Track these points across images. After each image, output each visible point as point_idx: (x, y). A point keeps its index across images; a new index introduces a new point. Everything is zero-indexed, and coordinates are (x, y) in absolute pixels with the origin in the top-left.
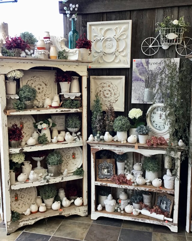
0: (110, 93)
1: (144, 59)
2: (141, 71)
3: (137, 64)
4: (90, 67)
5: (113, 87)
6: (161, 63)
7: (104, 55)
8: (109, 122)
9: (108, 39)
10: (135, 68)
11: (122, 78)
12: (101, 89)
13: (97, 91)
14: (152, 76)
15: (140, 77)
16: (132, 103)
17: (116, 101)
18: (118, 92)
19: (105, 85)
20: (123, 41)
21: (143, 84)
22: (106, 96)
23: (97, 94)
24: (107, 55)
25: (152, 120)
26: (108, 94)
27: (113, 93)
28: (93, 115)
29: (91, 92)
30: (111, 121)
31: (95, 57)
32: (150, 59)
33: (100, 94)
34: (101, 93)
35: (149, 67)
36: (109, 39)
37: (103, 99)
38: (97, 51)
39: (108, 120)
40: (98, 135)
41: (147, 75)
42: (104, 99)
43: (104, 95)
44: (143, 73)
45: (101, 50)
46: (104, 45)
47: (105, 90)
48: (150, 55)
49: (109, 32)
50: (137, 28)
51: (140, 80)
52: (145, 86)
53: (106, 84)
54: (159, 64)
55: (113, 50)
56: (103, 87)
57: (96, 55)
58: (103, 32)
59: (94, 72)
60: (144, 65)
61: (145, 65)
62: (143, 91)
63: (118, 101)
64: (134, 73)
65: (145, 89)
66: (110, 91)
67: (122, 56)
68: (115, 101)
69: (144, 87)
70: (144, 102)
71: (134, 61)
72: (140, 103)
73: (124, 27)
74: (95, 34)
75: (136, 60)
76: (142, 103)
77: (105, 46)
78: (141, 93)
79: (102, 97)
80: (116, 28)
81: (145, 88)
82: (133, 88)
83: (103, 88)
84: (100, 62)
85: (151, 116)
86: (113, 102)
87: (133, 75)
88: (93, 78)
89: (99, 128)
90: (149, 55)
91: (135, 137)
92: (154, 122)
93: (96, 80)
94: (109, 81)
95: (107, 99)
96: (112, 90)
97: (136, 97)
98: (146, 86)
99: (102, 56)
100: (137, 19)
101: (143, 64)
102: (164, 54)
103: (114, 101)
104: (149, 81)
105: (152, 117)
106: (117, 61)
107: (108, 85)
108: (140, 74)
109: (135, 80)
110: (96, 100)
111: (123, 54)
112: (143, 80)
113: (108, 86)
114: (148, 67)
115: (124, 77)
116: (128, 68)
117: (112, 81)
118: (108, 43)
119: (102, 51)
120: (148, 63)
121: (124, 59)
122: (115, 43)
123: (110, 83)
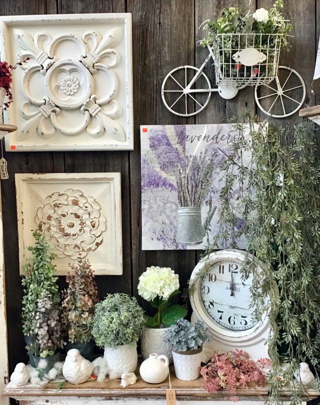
0: (80, 222)
1: (172, 126)
2: (164, 158)
3: (151, 139)
4: (13, 147)
5: (86, 205)
6: (220, 136)
7: (54, 111)
8: (77, 313)
9: (64, 67)
10: (148, 151)
11: (112, 179)
12: (51, 212)
13: (38, 219)
14: (196, 172)
15: (164, 175)
16: (144, 248)
17: (98, 244)
18: (102, 219)
19: (62, 200)
20: (110, 72)
21: (173, 196)
22: (68, 230)
23: (40, 227)
24: (64, 112)
25: (208, 298)
26: (72, 226)
27: (88, 223)
28: (27, 294)
29: (19, 223)
30: (83, 311)
31: (27, 118)
32: (188, 127)
33: (47, 226)
34: (53, 222)
35: (187, 147)
36: (67, 68)
37: (60, 240)
38: (33, 100)
39: (76, 308)
40: (43, 364)
41: (181, 171)
42: (62, 241)
43: (63, 230)
44: (171, 163)
45: (44, 98)
46: (54, 84)
47: (64, 216)
48: (187, 115)
49: (66, 46)
50: (147, 37)
51: (164, 184)
52: (177, 201)
53: (66, 197)
54: (213, 138)
55: (81, 99)
56: (56, 206)
57: (30, 112)
58: (48, 46)
59: (27, 163)
60: (171, 142)
61: (174, 141)
62: (173, 214)
63: (103, 244)
64: (146, 166)
65: (177, 209)
66: (77, 216)
67: (108, 116)
68: (93, 246)
69: (176, 204)
70: (177, 246)
71: (145, 130)
72: (167, 248)
73: (109, 33)
74: (24, 53)
75: (149, 127)
76: (172, 248)
77: (58, 87)
78: (167, 222)
79: (56, 236)
80: (86, 36)
81: (179, 205)
82: (144, 206)
83: (56, 208)
84: (42, 134)
85: (202, 288)
86: (90, 249)
87: (144, 171)
88: (24, 180)
89: (45, 342)
90: (184, 115)
91: (163, 360)
92: (212, 304)
93: (35, 188)
94: (75, 187)
95: (70, 241)
96: (84, 214)
97: (155, 233)
98: (181, 201)
99: (49, 116)
100: (145, 15)
101: (168, 140)
102: (225, 112)
103: (91, 246)
104: (190, 187)
105: (206, 288)
106: (95, 130)
107: (71, 199)
108: (163, 167)
109: (150, 184)
110: (34, 246)
111: (112, 110)
112: (171, 185)
113: (70, 203)
114: (184, 148)
115: (116, 177)
116: (129, 152)
117: (83, 188)
118: (65, 77)
119: (47, 100)
120: (182, 137)
121: (115, 124)
122: (85, 78)
123: (77, 195)
